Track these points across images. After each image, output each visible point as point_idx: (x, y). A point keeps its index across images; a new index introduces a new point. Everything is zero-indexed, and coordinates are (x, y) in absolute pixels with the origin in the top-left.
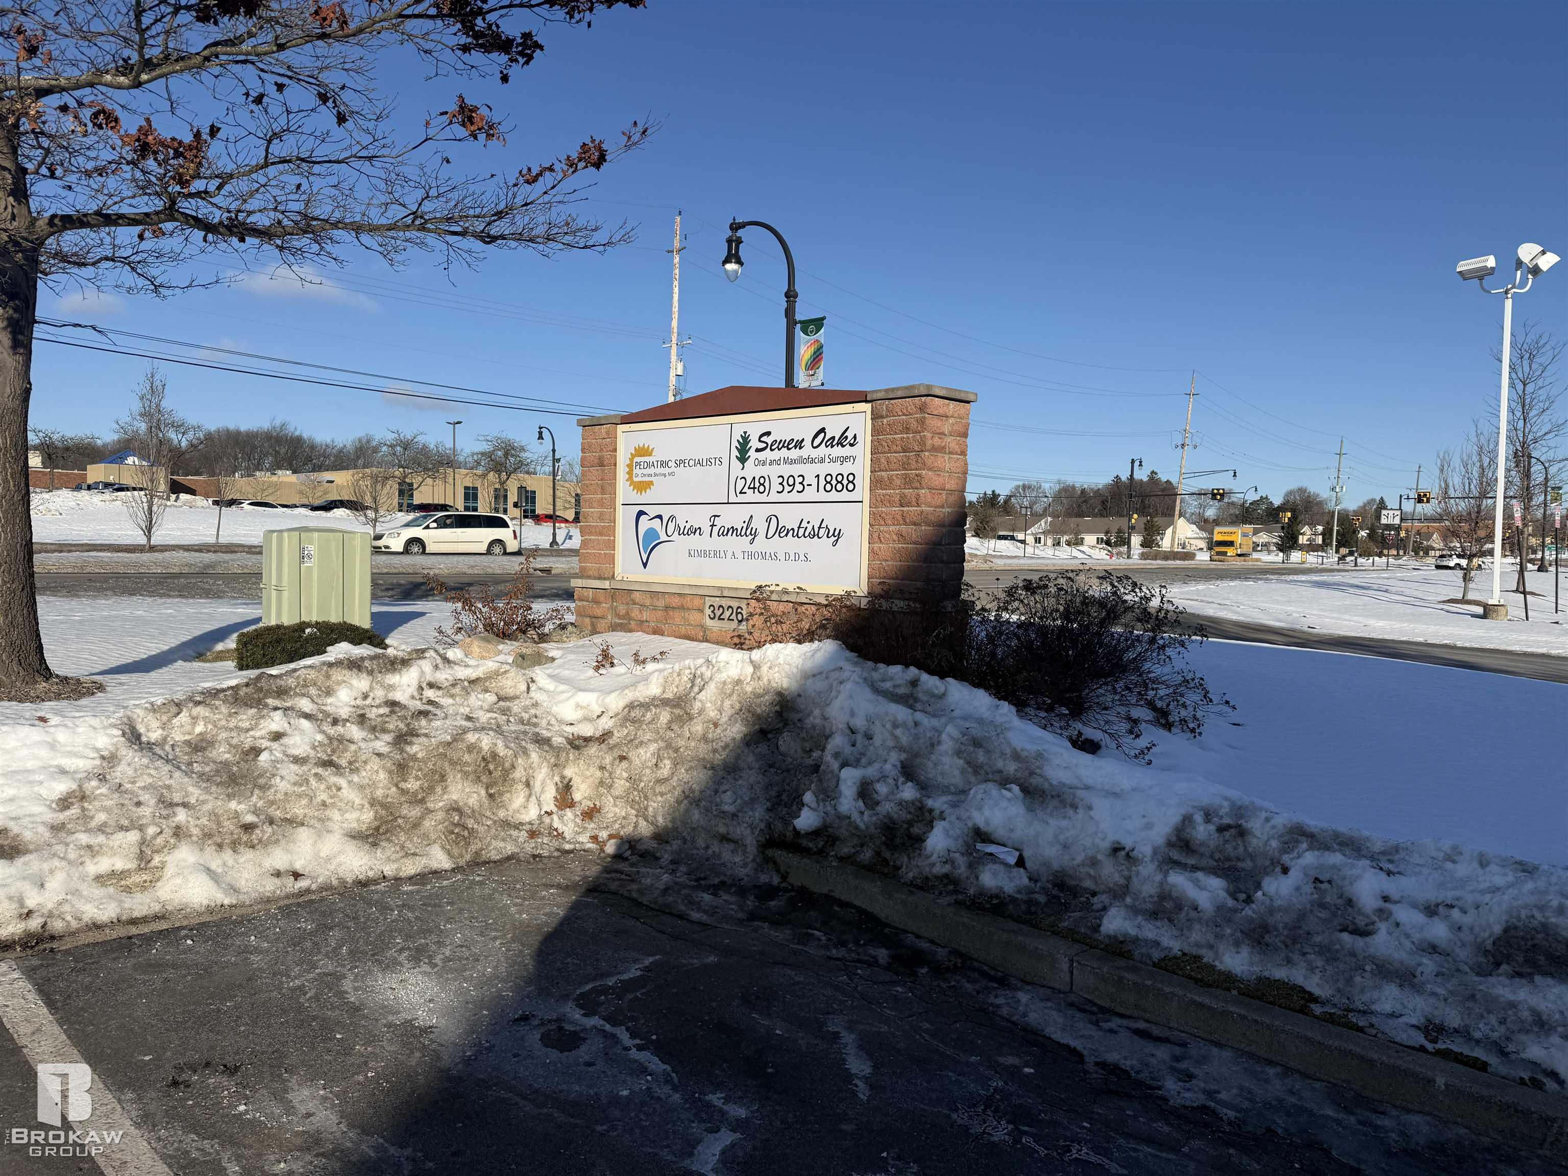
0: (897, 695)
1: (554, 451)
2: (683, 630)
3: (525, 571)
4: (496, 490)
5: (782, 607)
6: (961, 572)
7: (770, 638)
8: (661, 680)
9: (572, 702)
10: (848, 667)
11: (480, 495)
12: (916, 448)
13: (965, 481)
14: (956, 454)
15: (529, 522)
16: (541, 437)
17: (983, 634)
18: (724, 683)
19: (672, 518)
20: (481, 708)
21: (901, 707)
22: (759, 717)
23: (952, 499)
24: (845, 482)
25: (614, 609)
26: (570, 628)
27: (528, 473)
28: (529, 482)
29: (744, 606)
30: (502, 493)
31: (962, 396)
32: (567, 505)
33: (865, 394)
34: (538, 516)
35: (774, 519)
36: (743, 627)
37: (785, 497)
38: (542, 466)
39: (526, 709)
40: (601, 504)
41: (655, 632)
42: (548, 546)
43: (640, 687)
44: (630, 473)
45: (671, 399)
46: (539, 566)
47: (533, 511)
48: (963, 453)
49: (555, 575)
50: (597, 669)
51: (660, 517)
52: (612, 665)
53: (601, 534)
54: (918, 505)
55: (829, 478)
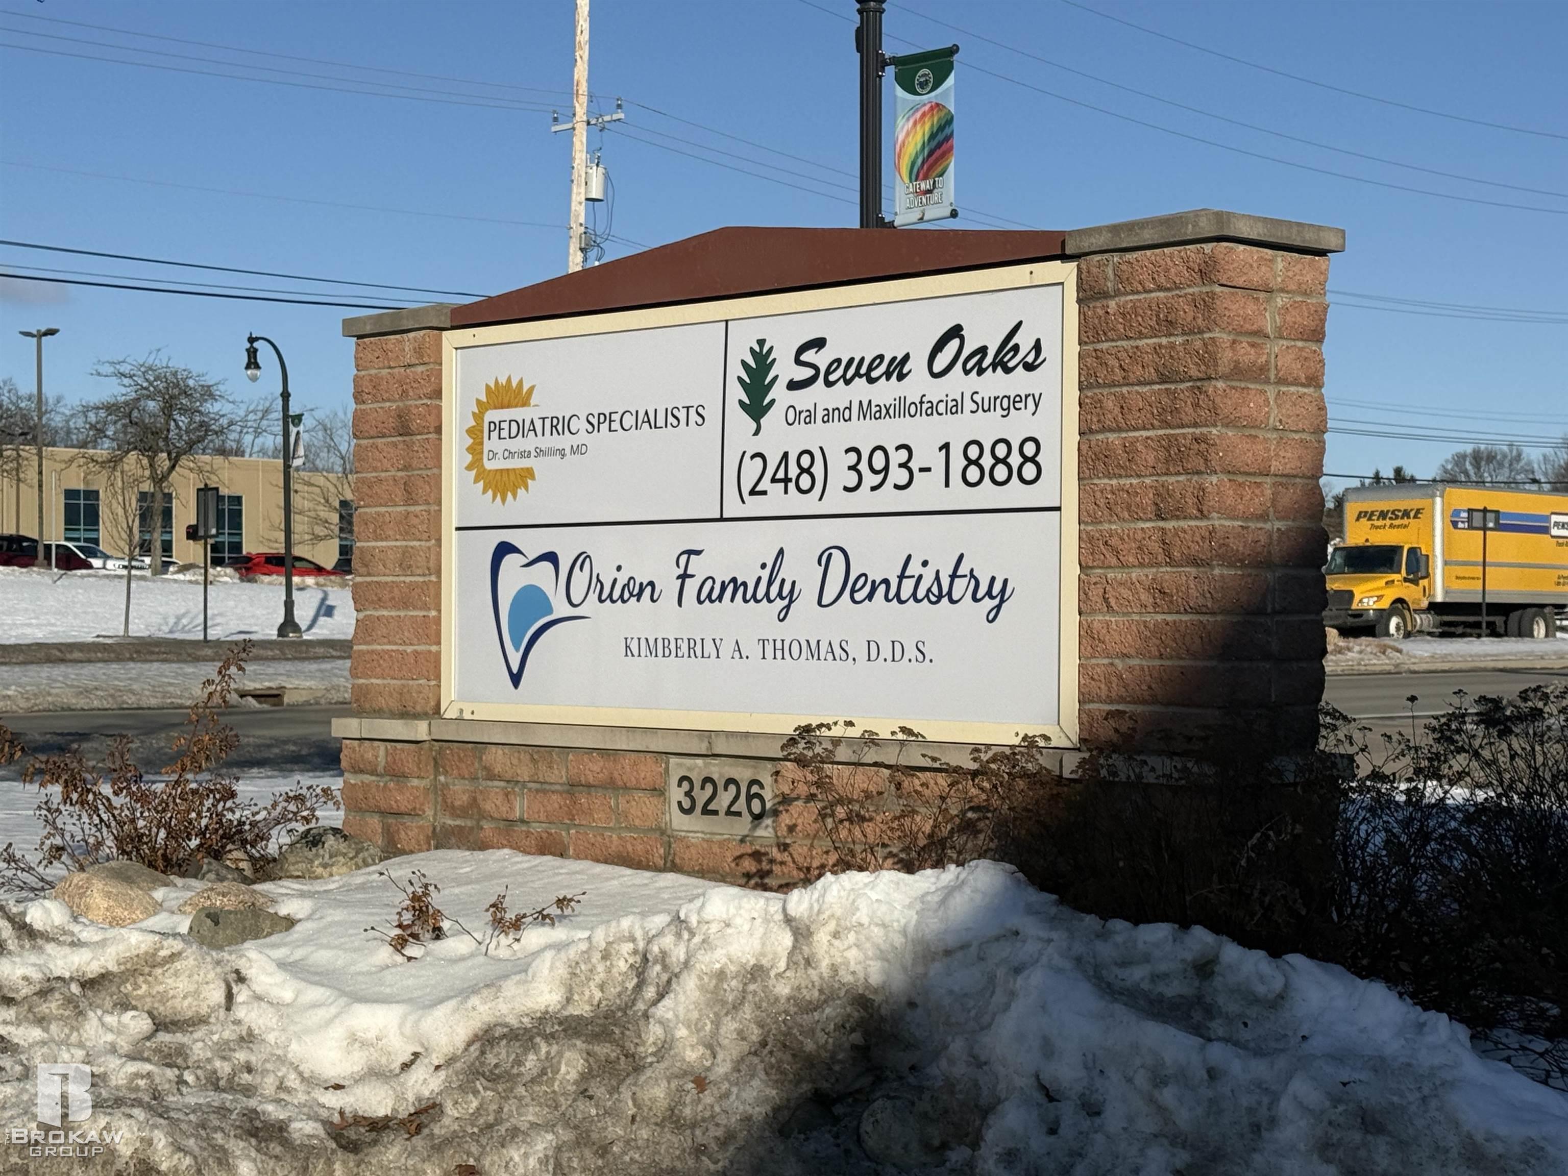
0: (1161, 999)
1: (286, 396)
2: (614, 844)
3: (216, 700)
4: (143, 496)
5: (862, 781)
6: (1318, 680)
7: (833, 858)
8: (562, 971)
9: (337, 1032)
10: (1032, 928)
11: (103, 511)
12: (1194, 372)
13: (1321, 451)
14: (1296, 382)
15: (226, 575)
16: (252, 363)
17: (1379, 839)
18: (721, 975)
19: (582, 559)
20: (113, 1049)
21: (1172, 1031)
22: (809, 1061)
23: (1290, 496)
24: (1015, 460)
25: (439, 791)
26: (331, 841)
27: (222, 452)
28: (225, 475)
29: (767, 780)
30: (158, 505)
31: (1309, 239)
32: (320, 531)
33: (1061, 238)
34: (249, 559)
35: (838, 558)
36: (766, 831)
37: (863, 500)
38: (258, 433)
39: (223, 1050)
40: (406, 528)
41: (543, 849)
42: (273, 634)
43: (510, 988)
44: (476, 449)
45: (575, 263)
46: (250, 685)
47: (237, 547)
48: (1315, 381)
49: (294, 708)
50: (399, 944)
51: (551, 558)
52: (438, 934)
53: (406, 604)
54: (1203, 515)
55: (973, 452)
